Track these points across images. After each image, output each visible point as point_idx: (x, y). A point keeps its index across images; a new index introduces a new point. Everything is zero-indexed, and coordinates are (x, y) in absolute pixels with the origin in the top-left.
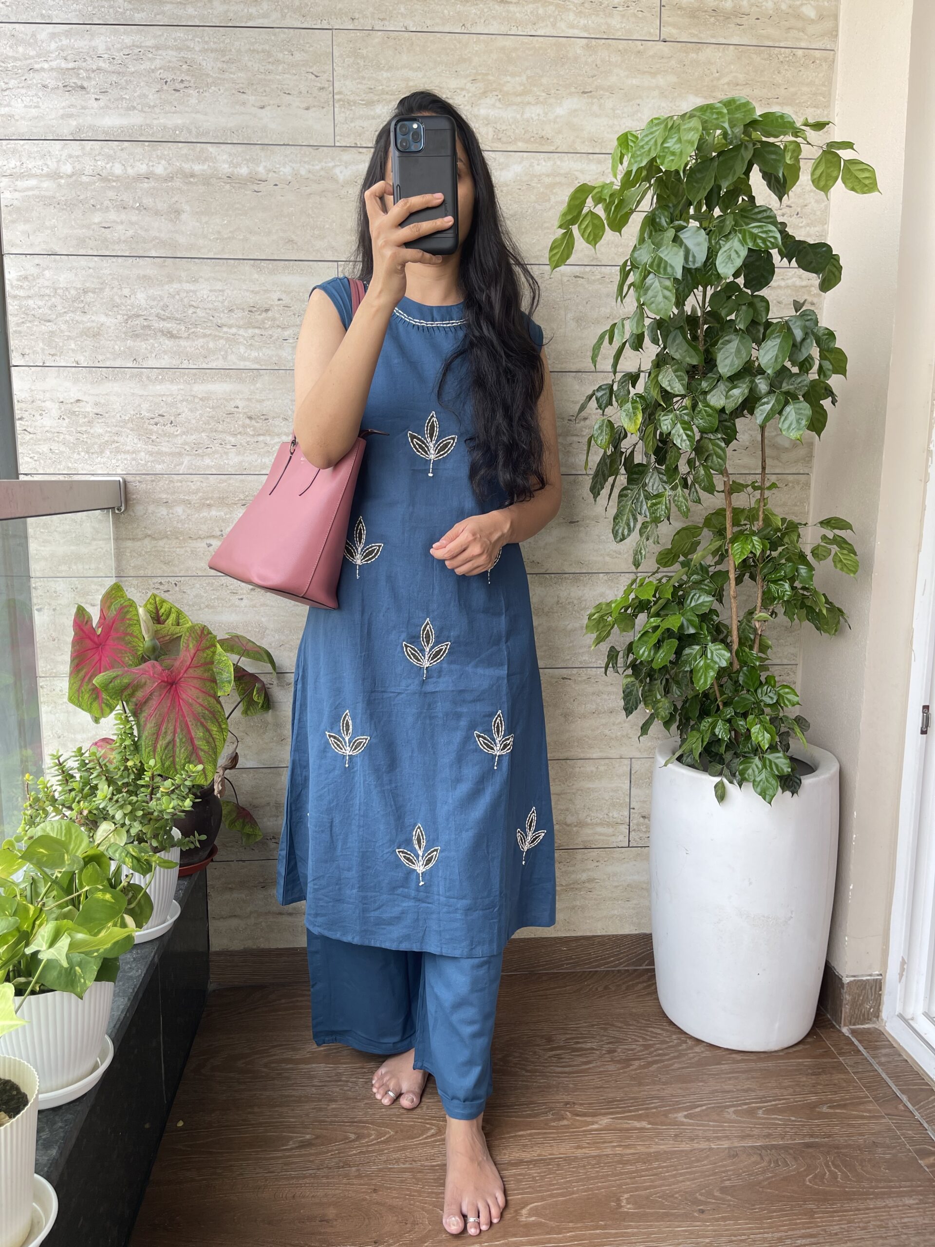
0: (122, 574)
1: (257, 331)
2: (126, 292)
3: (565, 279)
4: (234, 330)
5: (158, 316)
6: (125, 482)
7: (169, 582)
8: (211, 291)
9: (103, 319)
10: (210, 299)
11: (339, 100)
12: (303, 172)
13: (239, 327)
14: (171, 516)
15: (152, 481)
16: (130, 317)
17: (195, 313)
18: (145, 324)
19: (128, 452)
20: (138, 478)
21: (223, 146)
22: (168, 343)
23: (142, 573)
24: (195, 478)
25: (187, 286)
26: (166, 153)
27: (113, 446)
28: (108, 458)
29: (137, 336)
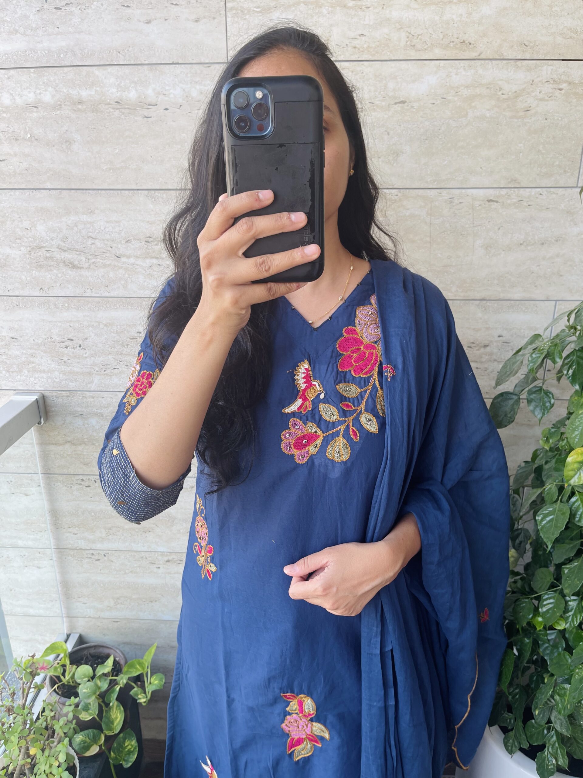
0: (49, 472)
1: (155, 261)
2: (26, 224)
3: (477, 203)
4: (132, 260)
5: (59, 247)
6: (44, 397)
7: (89, 479)
8: (107, 222)
9: (8, 251)
10: (107, 230)
11: (232, 9)
12: (194, 94)
13: (137, 257)
14: (86, 426)
15: (68, 396)
16: (33, 249)
17: (93, 244)
18: (48, 255)
19: (44, 371)
20: (55, 394)
21: (110, 69)
22: (71, 273)
23: (65, 471)
24: (105, 394)
25: (85, 218)
26: (52, 79)
27: (30, 366)
28: (27, 376)
29: (41, 266)
